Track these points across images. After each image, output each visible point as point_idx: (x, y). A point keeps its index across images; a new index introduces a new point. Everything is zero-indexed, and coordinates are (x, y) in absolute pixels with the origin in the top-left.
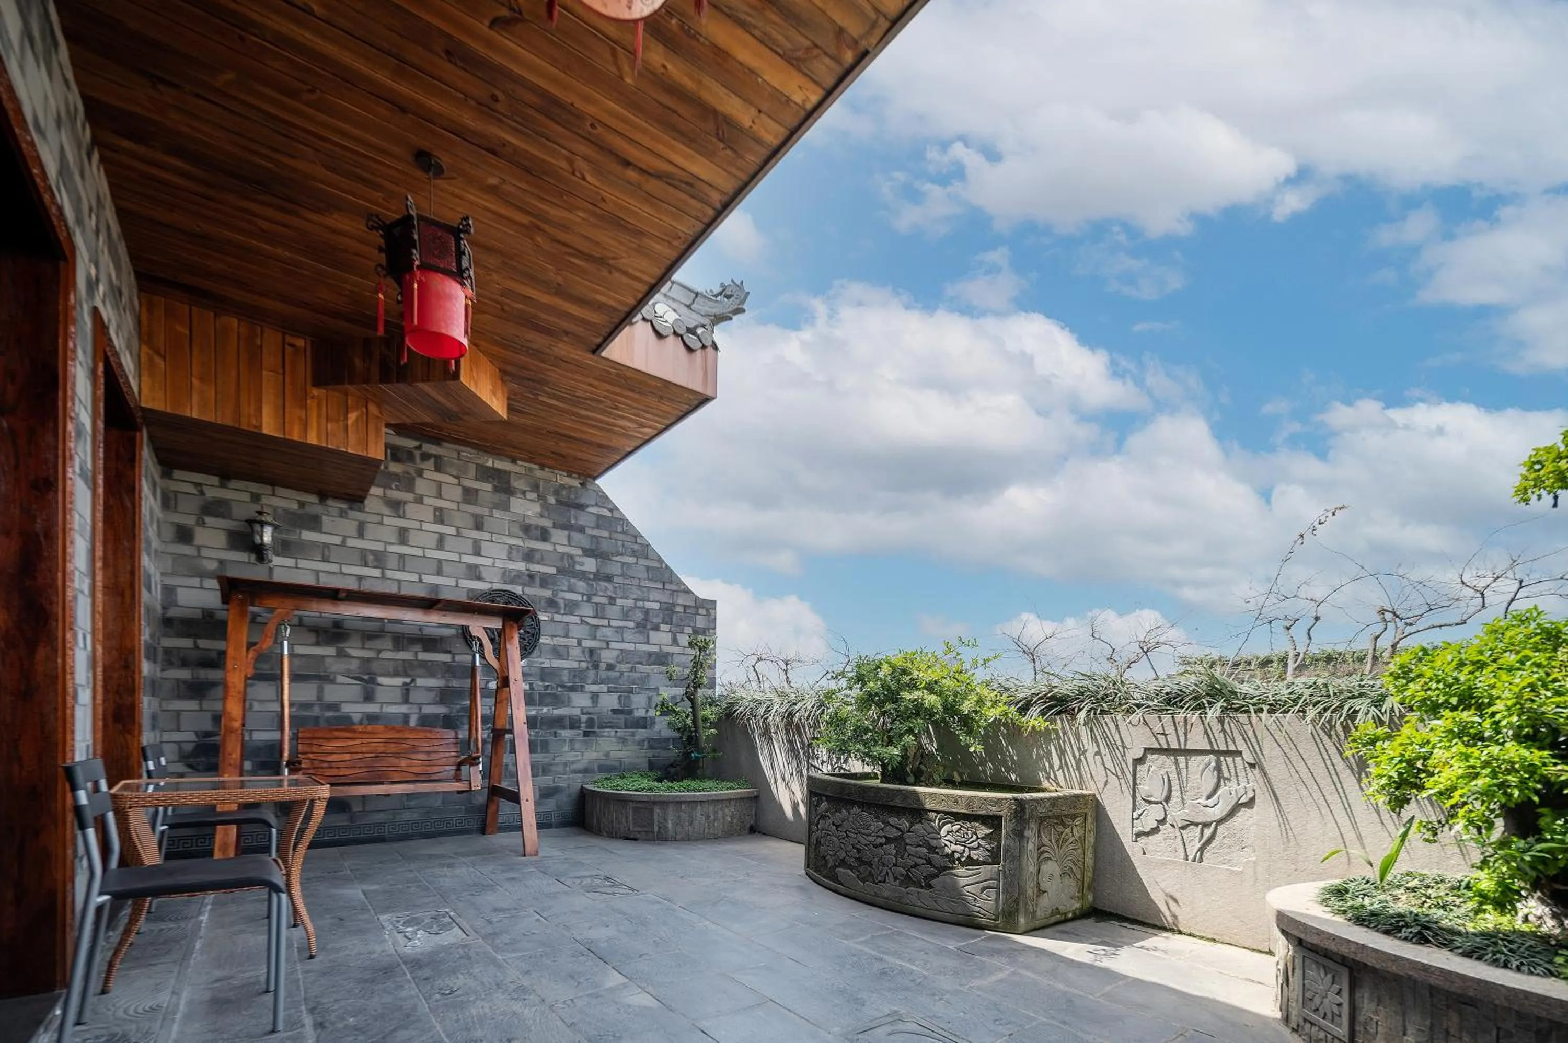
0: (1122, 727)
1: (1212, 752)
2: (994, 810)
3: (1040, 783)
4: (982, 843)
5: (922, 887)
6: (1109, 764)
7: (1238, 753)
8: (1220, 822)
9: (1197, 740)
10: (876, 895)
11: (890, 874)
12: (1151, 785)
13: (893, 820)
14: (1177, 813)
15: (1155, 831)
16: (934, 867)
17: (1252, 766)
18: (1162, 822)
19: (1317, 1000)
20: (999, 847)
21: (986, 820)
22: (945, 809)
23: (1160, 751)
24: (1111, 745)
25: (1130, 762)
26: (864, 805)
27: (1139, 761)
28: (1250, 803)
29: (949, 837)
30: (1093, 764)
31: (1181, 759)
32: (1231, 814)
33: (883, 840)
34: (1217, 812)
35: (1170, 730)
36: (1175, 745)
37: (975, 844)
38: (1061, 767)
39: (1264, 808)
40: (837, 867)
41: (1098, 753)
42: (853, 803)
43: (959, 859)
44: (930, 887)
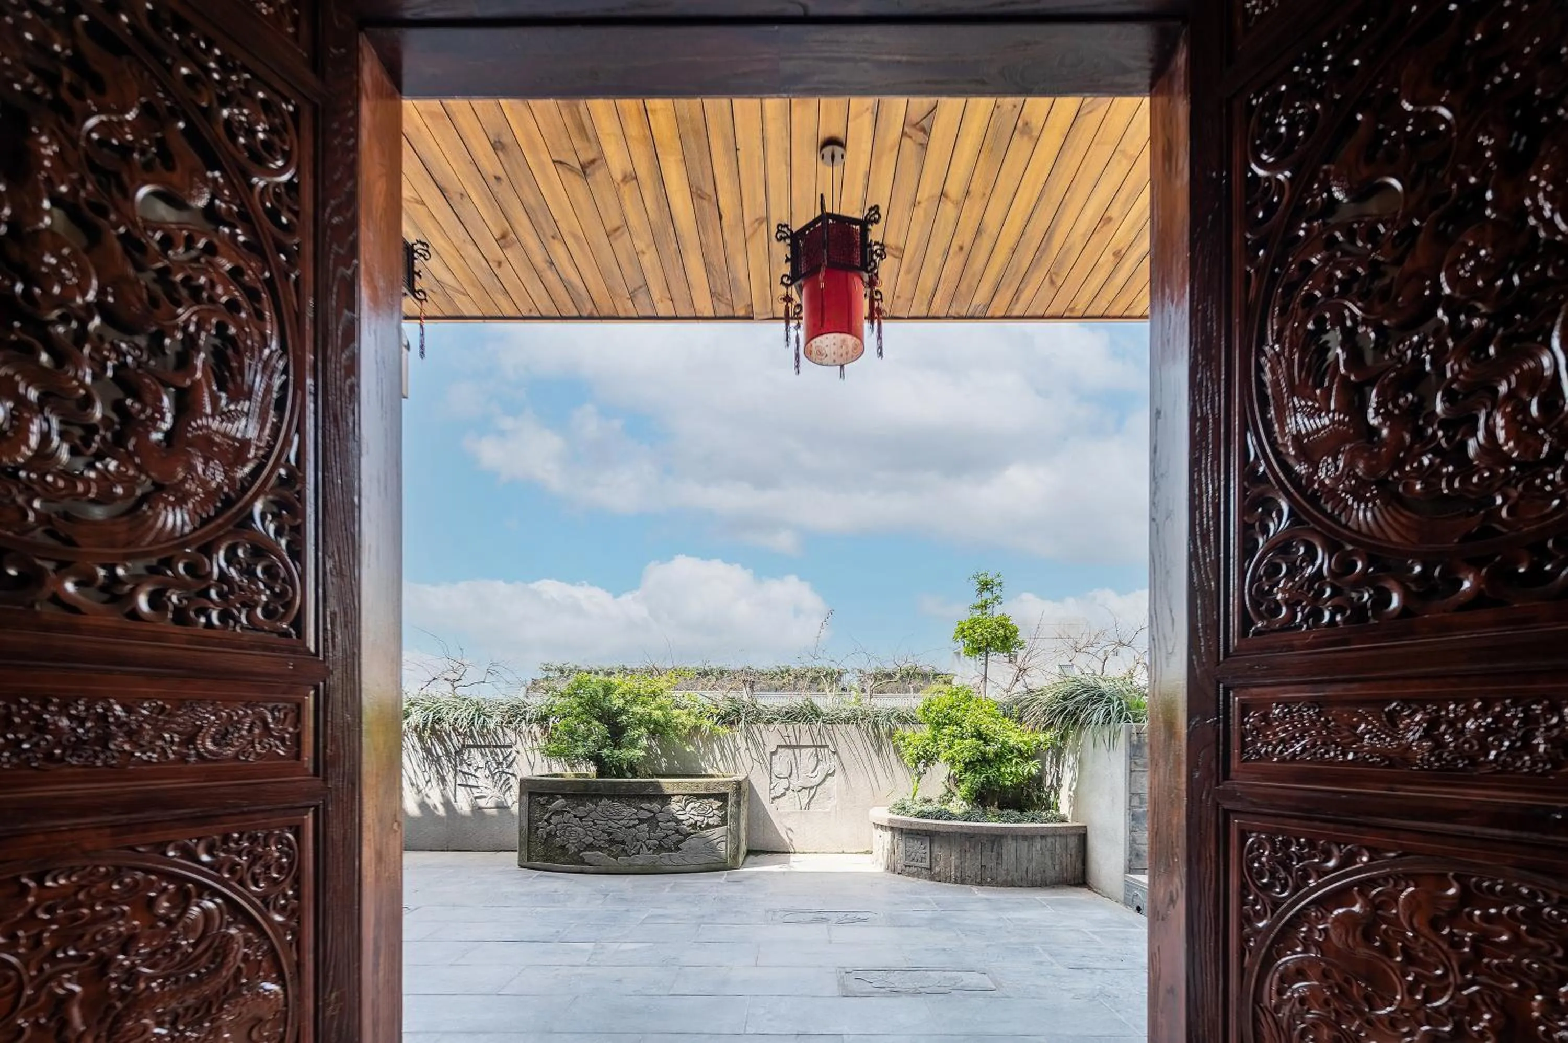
0: (764, 732)
1: (814, 746)
2: (723, 789)
3: (705, 770)
4: (716, 812)
5: (672, 851)
6: (755, 756)
7: (827, 746)
8: (818, 786)
9: (806, 740)
10: (630, 865)
11: (644, 847)
12: (780, 767)
13: (645, 805)
14: (796, 783)
15: (783, 795)
16: (681, 834)
17: (834, 753)
18: (787, 789)
19: (913, 855)
20: (726, 813)
21: (716, 796)
22: (691, 792)
23: (787, 746)
24: (755, 743)
25: (768, 755)
26: (611, 797)
27: (773, 753)
28: (832, 774)
29: (693, 812)
30: (744, 757)
31: (797, 751)
32: (824, 780)
33: (637, 822)
34: (817, 780)
35: (792, 734)
36: (794, 743)
37: (711, 814)
38: (721, 759)
39: (838, 777)
40: (580, 851)
41: (747, 749)
42: (601, 797)
43: (700, 826)
44: (679, 849)
